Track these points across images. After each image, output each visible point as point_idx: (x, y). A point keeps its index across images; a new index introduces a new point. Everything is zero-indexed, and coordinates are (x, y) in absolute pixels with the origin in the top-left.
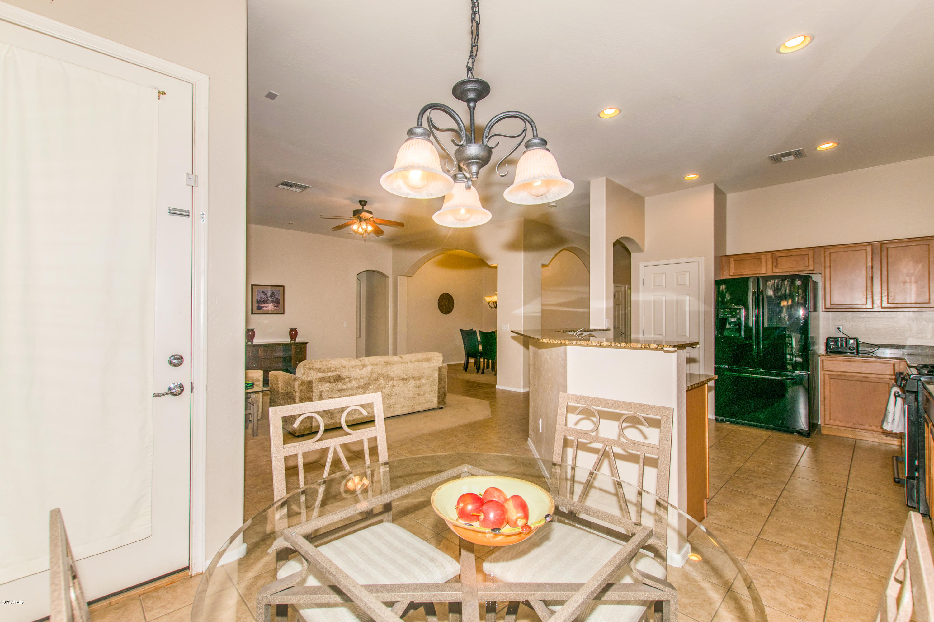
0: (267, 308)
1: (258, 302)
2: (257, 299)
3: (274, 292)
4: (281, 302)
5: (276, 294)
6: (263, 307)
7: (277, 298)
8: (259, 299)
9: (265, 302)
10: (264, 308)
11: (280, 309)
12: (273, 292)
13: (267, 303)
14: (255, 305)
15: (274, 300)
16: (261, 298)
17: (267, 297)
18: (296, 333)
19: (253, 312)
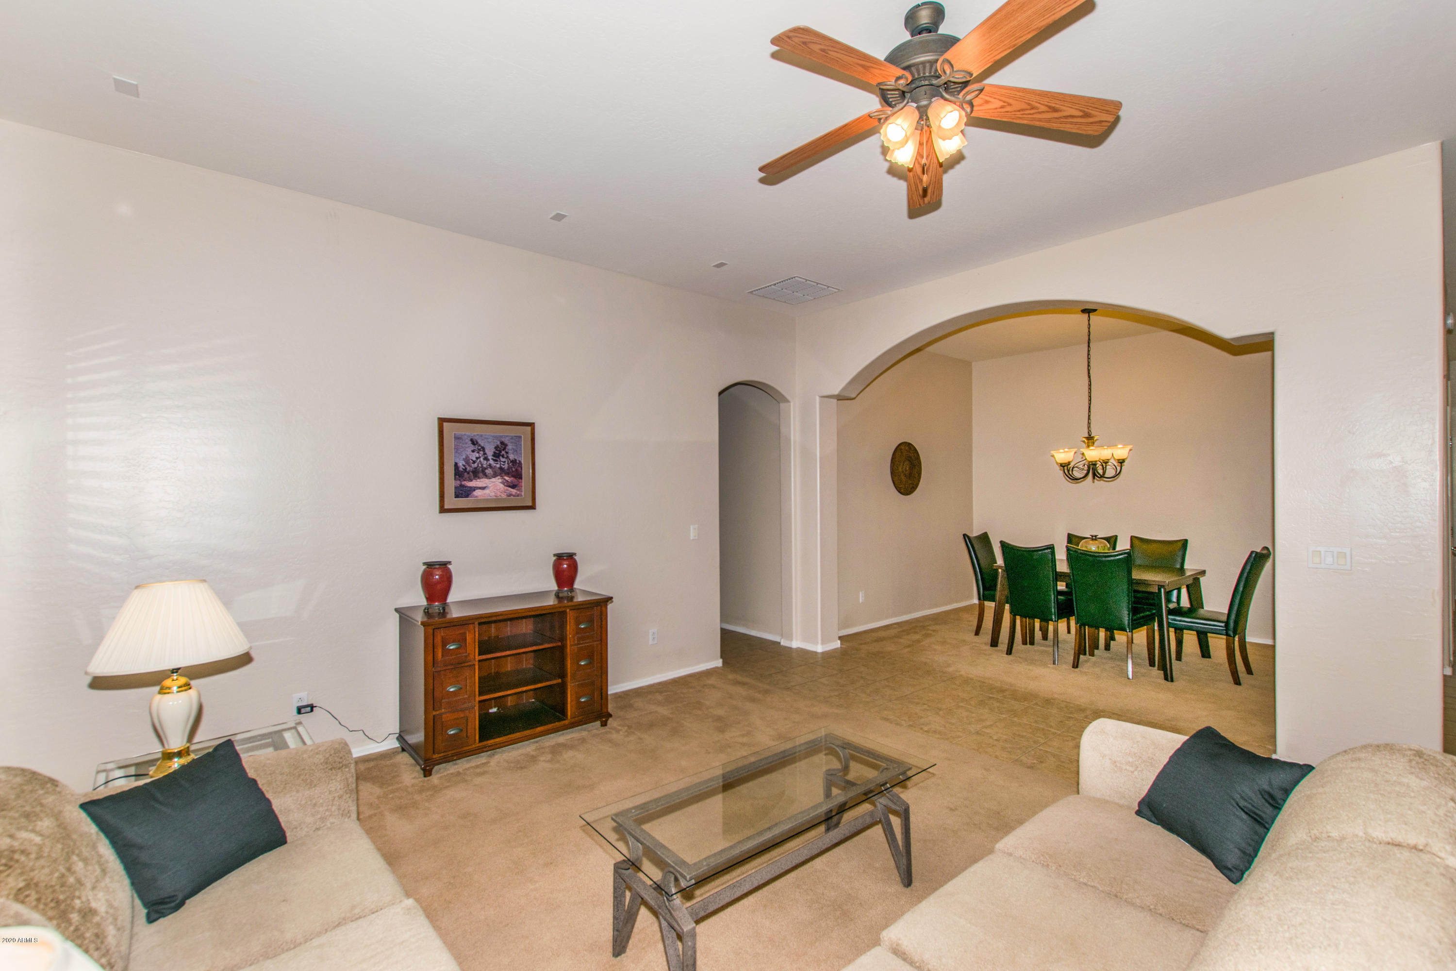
0: (486, 491)
1: (459, 474)
3: (506, 441)
4: (526, 472)
5: (510, 447)
6: (475, 489)
7: (514, 462)
8: (461, 464)
9: (477, 473)
10: (477, 493)
11: (523, 494)
12: (502, 443)
13: (486, 476)
14: (451, 483)
15: (506, 466)
16: (467, 460)
17: (486, 459)
18: (574, 567)
19: (446, 507)
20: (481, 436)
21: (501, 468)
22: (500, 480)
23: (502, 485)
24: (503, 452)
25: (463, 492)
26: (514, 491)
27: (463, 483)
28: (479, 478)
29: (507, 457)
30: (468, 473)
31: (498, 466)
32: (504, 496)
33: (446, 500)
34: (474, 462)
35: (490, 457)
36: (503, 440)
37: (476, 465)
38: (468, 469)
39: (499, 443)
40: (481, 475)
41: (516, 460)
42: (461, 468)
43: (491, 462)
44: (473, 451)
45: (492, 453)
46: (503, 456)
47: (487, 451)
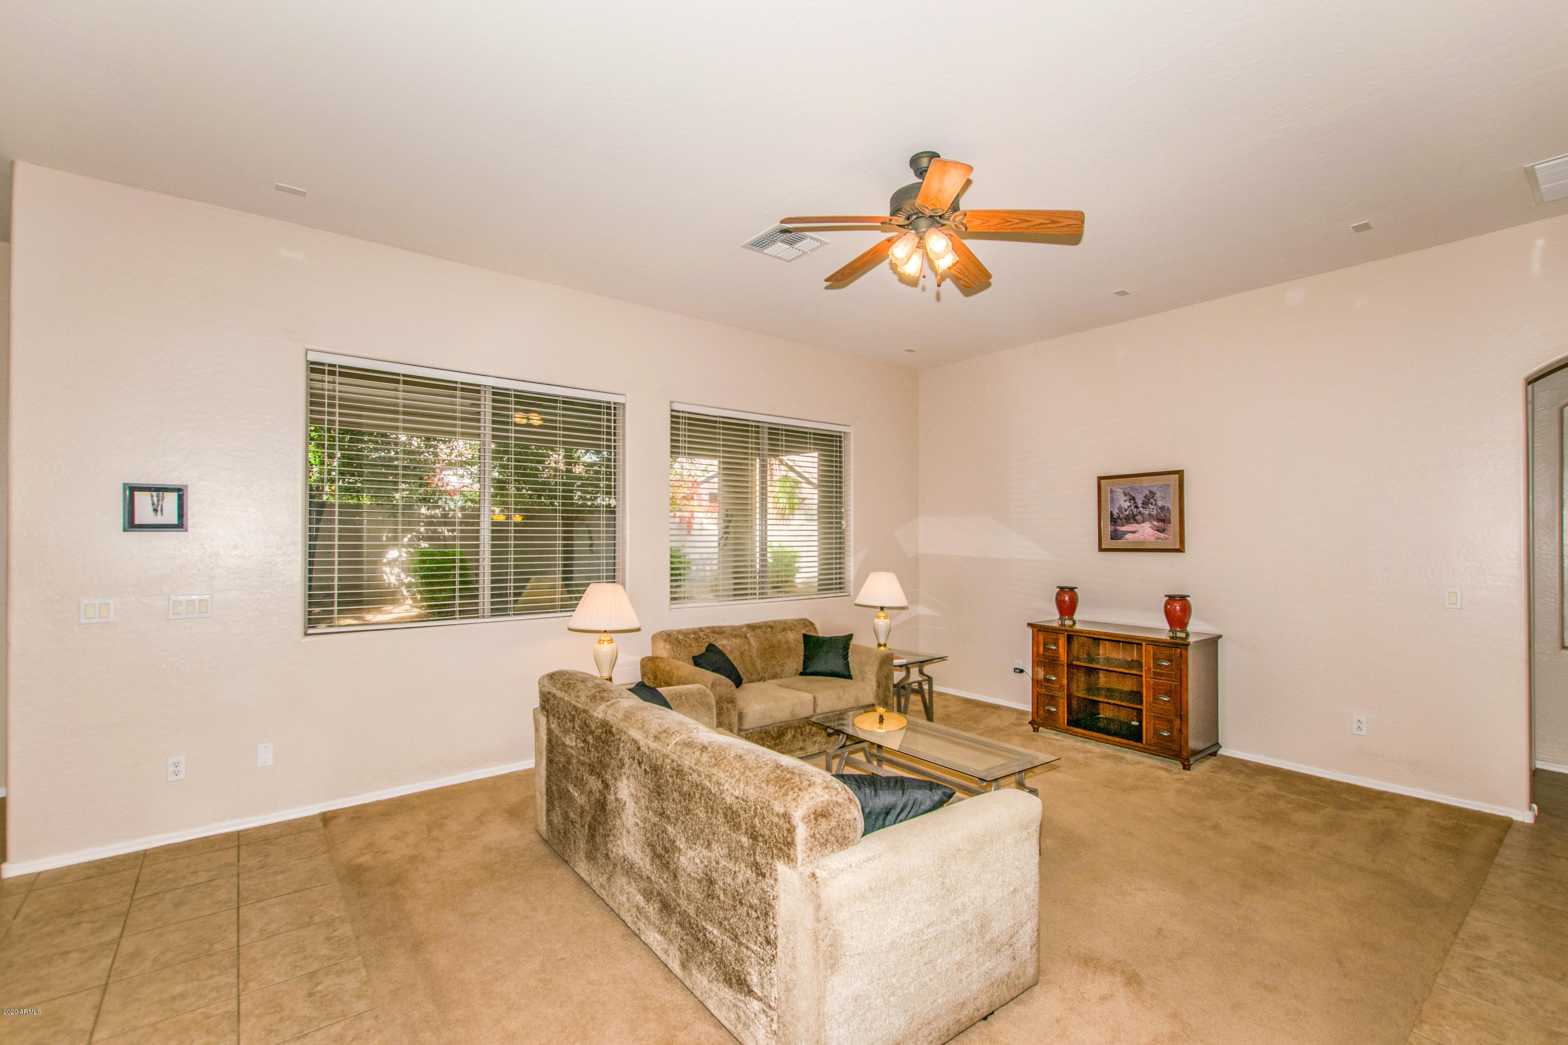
0: (1136, 535)
1: (1114, 520)
2: (1112, 514)
3: (1154, 490)
4: (1175, 517)
5: (1158, 495)
6: (1127, 532)
7: (1162, 508)
8: (1115, 512)
9: (1132, 518)
10: (1128, 536)
11: (1171, 540)
12: (1151, 492)
13: (1137, 522)
14: (1108, 528)
15: (1154, 513)
16: (1120, 508)
17: (1136, 507)
18: (1186, 609)
19: (1103, 547)
20: (1132, 488)
21: (1150, 515)
22: (1149, 525)
23: (1151, 530)
24: (1152, 500)
25: (1115, 536)
26: (1162, 535)
27: (1117, 528)
28: (1130, 523)
29: (1156, 504)
30: (1121, 519)
31: (1147, 512)
32: (1153, 539)
33: (1103, 542)
34: (1126, 510)
35: (1140, 505)
36: (1151, 489)
37: (1127, 513)
38: (1121, 516)
39: (1148, 492)
40: (1132, 521)
41: (1164, 507)
42: (1115, 515)
43: (1141, 509)
44: (1125, 501)
45: (1141, 502)
46: (1152, 504)
47: (1137, 501)
